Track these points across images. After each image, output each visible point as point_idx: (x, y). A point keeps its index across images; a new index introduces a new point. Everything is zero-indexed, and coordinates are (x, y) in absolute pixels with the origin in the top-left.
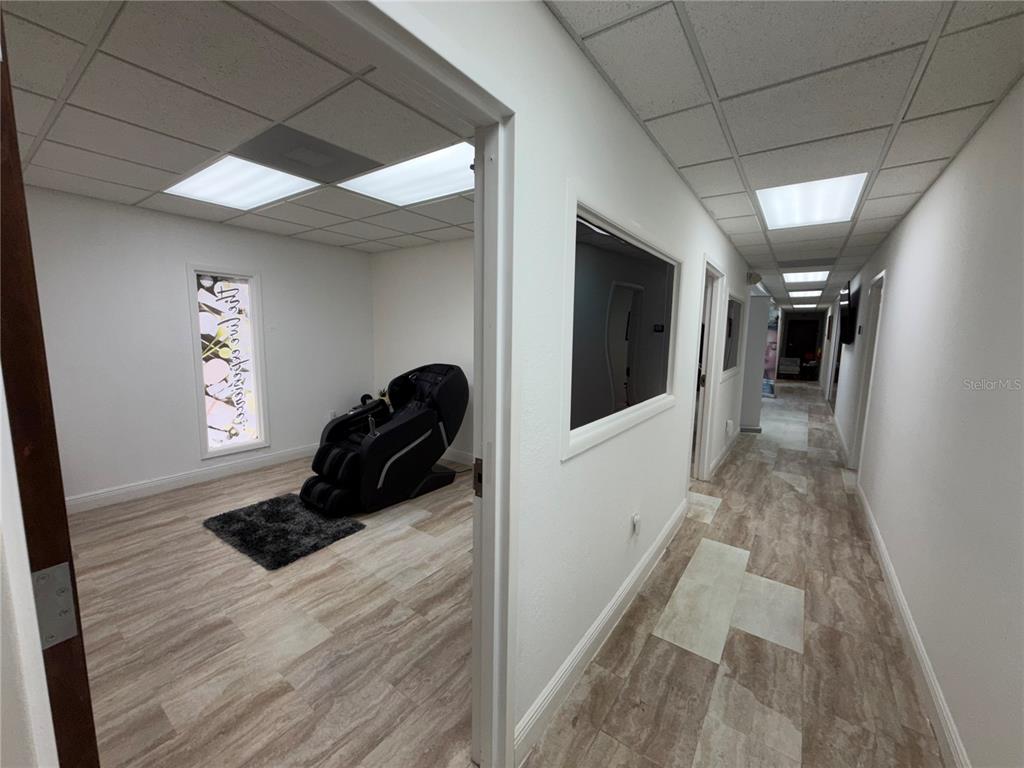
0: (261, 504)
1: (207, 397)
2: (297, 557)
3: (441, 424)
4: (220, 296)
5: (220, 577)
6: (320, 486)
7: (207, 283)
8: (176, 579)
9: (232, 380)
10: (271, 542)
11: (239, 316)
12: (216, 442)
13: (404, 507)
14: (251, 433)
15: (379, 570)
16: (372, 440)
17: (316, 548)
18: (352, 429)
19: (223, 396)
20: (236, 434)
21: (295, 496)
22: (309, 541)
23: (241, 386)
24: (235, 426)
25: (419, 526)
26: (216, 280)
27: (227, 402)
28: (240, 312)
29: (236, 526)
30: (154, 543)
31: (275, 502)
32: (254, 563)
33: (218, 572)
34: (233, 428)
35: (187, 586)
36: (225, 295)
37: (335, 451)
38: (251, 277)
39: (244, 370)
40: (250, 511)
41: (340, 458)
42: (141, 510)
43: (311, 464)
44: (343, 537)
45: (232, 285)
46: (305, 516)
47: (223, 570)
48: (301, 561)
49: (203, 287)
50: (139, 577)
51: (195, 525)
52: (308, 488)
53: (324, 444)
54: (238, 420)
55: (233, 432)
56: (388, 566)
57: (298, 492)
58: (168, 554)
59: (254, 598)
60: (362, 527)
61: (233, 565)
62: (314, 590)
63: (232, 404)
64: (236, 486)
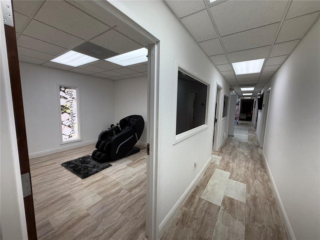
0: (80, 158)
1: (62, 125)
2: (91, 175)
3: (136, 134)
4: (67, 93)
5: (66, 181)
6: (98, 153)
7: (63, 89)
8: (53, 182)
9: (70, 120)
10: (83, 170)
11: (72, 100)
12: (65, 139)
13: (124, 159)
14: (76, 136)
15: (116, 179)
16: (114, 139)
17: (97, 172)
18: (108, 135)
19: (67, 125)
20: (71, 137)
21: (90, 156)
22: (95, 170)
23: (73, 121)
24: (71, 134)
25: (129, 165)
26: (66, 88)
27: (68, 127)
28: (73, 98)
29: (72, 165)
30: (46, 171)
31: (84, 158)
32: (78, 177)
33: (66, 179)
34: (70, 135)
35: (56, 184)
36: (68, 93)
37: (103, 142)
38: (77, 87)
39: (74, 117)
40: (76, 161)
41: (104, 144)
42: (41, 160)
43: (95, 146)
44: (105, 169)
45: (71, 90)
46: (93, 162)
47: (68, 179)
48: (92, 176)
49: (62, 91)
50: (41, 181)
51: (58, 165)
52: (94, 153)
53: (99, 140)
54: (72, 132)
55: (70, 136)
56: (120, 177)
57: (91, 155)
58: (50, 174)
59: (77, 187)
60: (111, 165)
61: (71, 177)
62: (96, 185)
63: (70, 127)
64: (71, 153)
